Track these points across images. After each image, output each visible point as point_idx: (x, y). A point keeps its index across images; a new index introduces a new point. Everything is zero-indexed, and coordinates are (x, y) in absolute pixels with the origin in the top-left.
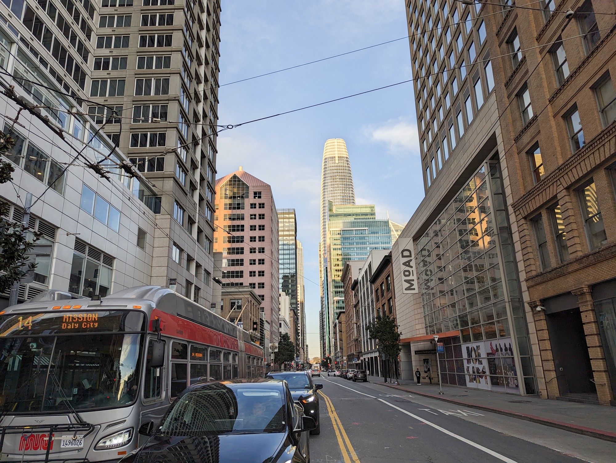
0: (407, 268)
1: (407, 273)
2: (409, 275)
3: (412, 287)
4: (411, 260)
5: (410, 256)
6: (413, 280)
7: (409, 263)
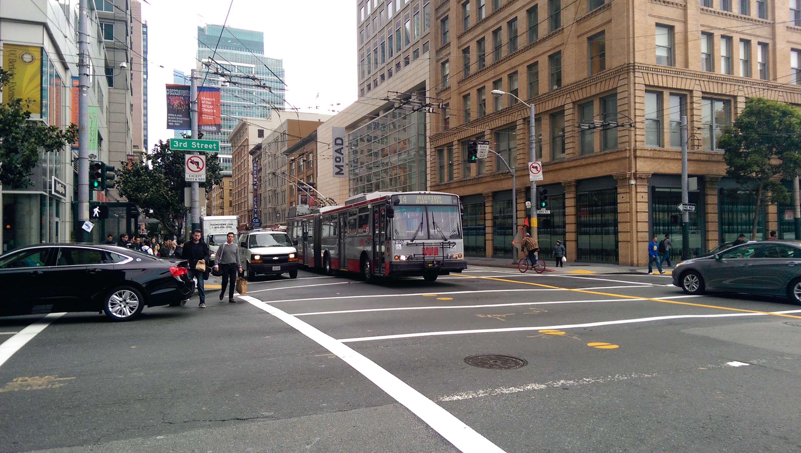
0: (338, 155)
1: (338, 160)
2: (339, 162)
3: (342, 172)
4: (343, 148)
5: (342, 144)
6: (343, 166)
7: (341, 151)
